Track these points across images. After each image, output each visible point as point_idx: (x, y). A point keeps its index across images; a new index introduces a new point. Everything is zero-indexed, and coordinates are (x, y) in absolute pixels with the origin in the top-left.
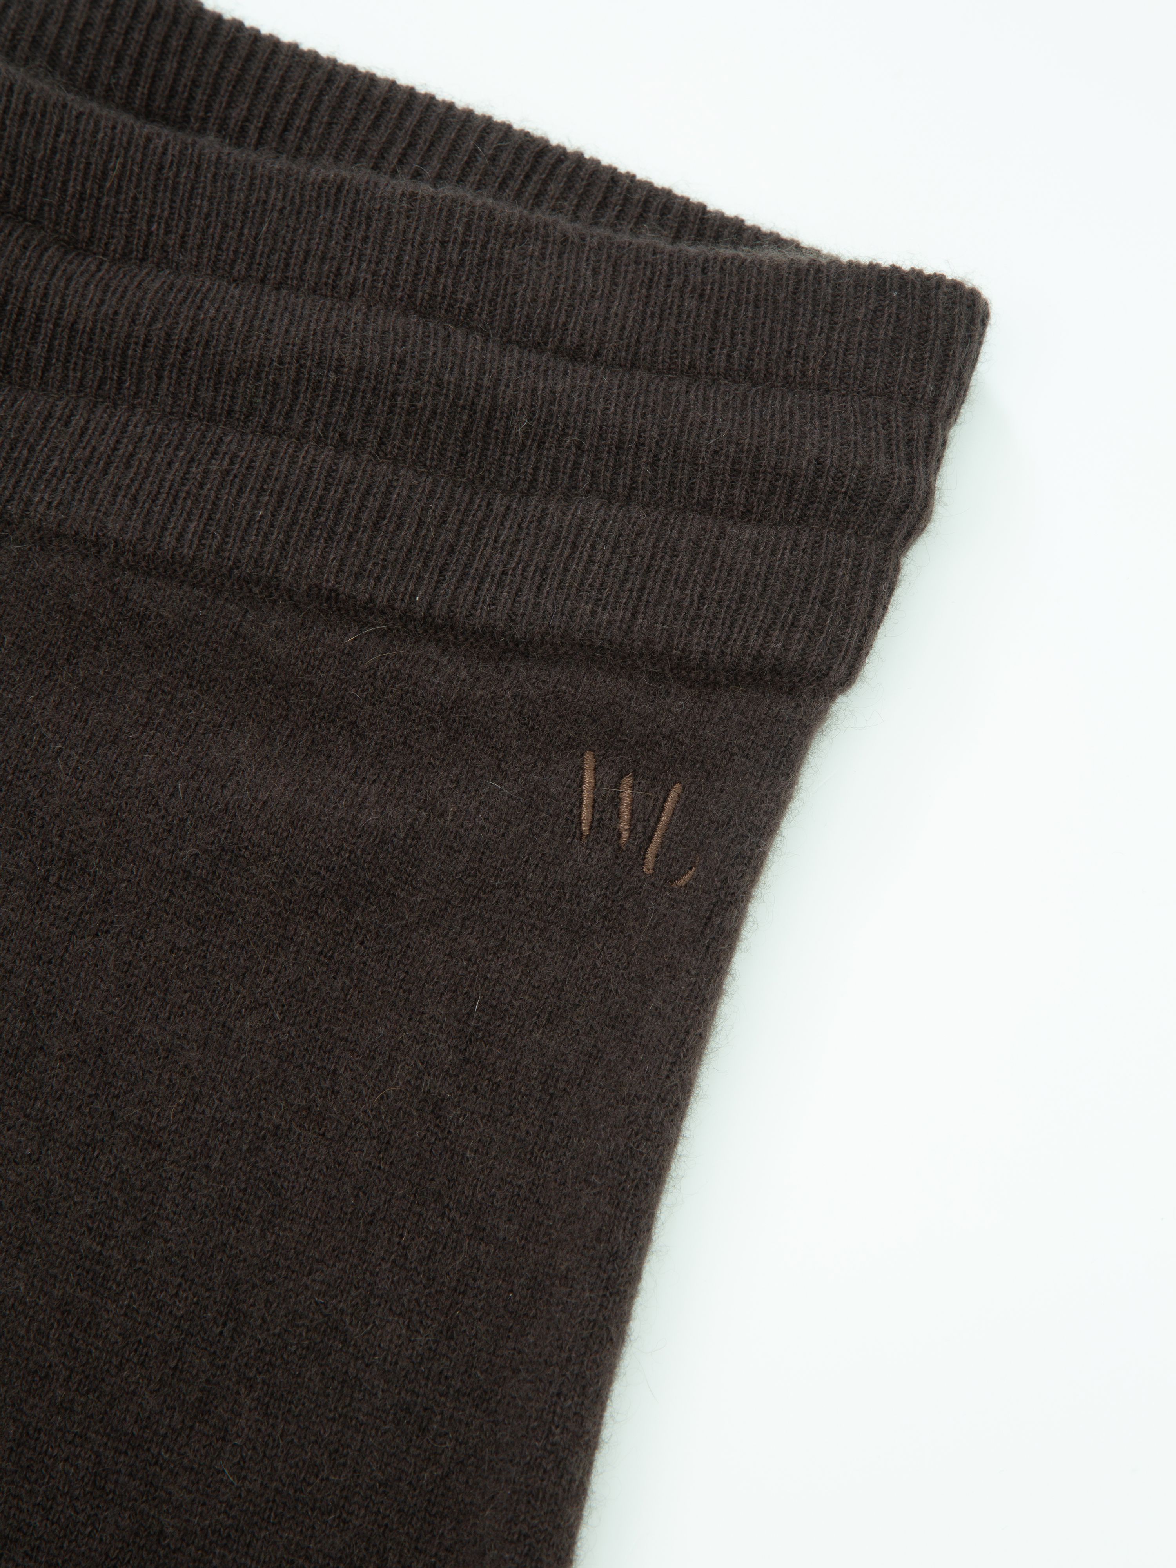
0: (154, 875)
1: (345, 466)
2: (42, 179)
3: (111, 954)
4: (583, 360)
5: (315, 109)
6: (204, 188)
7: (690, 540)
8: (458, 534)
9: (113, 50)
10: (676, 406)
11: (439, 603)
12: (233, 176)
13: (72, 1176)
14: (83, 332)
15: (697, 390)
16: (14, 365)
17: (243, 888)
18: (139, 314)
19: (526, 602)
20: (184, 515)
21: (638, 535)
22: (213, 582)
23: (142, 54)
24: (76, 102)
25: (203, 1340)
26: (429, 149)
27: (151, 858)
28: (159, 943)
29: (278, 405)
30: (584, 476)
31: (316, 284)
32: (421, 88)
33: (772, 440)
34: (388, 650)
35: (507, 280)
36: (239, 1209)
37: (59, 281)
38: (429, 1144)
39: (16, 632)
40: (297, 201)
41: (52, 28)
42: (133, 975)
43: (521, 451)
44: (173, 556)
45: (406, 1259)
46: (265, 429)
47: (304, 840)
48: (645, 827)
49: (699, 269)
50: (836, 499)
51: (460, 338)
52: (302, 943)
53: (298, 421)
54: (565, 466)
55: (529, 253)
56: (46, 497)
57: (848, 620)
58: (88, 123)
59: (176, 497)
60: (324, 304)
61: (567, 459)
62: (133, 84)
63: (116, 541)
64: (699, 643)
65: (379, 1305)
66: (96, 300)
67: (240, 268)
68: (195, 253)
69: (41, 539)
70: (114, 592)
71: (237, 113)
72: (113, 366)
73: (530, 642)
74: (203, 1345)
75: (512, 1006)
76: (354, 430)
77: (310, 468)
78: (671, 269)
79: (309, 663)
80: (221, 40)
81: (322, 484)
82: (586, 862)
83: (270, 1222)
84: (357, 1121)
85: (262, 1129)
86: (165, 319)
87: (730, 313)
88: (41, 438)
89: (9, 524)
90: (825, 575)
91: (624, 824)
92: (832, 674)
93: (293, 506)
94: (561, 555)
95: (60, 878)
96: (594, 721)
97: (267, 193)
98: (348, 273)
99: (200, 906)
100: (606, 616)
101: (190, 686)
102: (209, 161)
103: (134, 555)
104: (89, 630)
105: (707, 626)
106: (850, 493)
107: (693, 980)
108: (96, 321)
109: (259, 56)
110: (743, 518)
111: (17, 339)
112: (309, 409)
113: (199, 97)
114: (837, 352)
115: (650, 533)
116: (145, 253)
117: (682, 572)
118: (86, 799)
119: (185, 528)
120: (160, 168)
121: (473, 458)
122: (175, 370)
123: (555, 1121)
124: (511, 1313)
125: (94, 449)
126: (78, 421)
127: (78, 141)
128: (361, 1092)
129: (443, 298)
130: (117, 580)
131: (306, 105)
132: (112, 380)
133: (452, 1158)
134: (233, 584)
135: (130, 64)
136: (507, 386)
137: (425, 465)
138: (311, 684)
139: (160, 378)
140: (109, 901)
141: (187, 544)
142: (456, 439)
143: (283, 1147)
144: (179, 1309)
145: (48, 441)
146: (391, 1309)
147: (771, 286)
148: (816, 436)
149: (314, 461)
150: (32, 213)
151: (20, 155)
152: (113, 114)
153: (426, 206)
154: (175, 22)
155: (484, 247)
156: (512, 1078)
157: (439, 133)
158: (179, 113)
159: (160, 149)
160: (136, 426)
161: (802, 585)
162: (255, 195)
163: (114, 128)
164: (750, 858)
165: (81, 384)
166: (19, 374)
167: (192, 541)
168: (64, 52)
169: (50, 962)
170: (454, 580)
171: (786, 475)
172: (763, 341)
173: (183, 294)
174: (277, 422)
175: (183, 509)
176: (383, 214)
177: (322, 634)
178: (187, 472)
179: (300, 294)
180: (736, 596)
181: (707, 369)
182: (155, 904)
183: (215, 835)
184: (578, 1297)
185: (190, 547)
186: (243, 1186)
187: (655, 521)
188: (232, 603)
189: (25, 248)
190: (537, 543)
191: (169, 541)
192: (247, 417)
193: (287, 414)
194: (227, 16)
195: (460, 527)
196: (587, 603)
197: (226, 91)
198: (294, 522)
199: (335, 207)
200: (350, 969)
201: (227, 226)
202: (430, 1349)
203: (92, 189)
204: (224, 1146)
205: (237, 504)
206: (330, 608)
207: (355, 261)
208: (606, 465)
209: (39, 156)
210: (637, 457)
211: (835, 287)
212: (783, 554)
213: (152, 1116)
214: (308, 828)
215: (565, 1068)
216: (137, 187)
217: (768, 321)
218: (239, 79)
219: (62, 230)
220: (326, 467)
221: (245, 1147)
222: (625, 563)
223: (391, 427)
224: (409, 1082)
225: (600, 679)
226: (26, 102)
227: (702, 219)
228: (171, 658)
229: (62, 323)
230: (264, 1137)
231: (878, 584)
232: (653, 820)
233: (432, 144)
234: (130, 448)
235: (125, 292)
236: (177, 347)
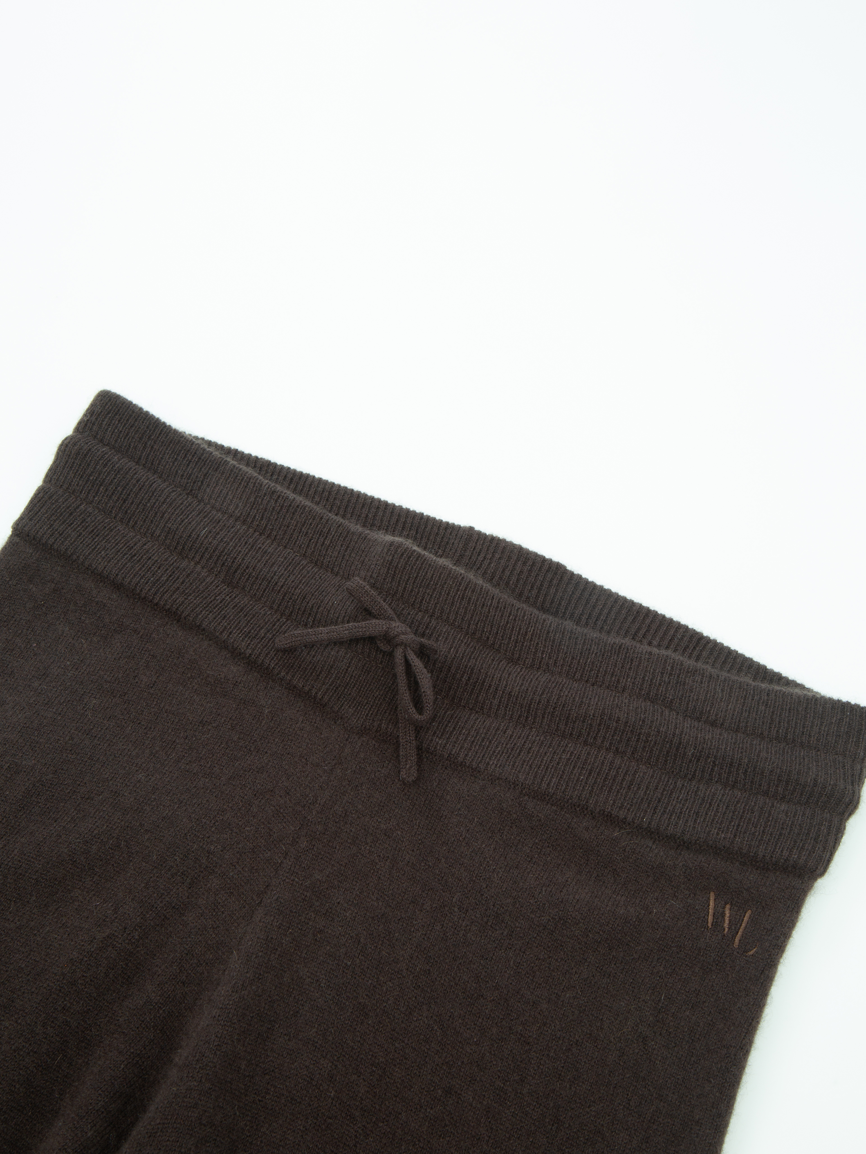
0: (531, 926)
1: (618, 761)
2: (502, 633)
3: (512, 958)
4: (716, 726)
5: (609, 613)
6: (565, 642)
7: (759, 807)
8: (662, 794)
9: (530, 583)
10: (755, 750)
11: (653, 823)
12: (577, 638)
13: (493, 1053)
14: (514, 696)
15: (764, 744)
16: (485, 707)
17: (567, 936)
18: (537, 691)
19: (690, 826)
20: (551, 775)
21: (738, 802)
22: (560, 804)
23: (542, 585)
24: (517, 604)
25: (544, 1131)
26: (655, 633)
27: (530, 919)
28: (532, 956)
29: (591, 733)
30: (715, 775)
31: (609, 685)
32: (652, 608)
33: (795, 769)
34: (631, 840)
35: (687, 690)
36: (560, 1075)
37: (506, 675)
38: (640, 1055)
39: (479, 817)
40: (603, 651)
41: (507, 573)
42: (520, 968)
43: (690, 762)
44: (545, 792)
45: (630, 1105)
46: (586, 743)
47: (594, 918)
48: (735, 928)
49: (766, 694)
50: (821, 796)
51: (667, 713)
52: (590, 962)
53: (599, 741)
54: (707, 770)
55: (696, 680)
56: (495, 763)
57: (825, 848)
58: (521, 612)
59: (547, 768)
60: (612, 693)
61: (709, 768)
62: (537, 597)
63: (522, 783)
64: (761, 852)
65: (618, 1124)
66: (520, 683)
67: (578, 676)
68: (560, 667)
69: (492, 779)
70: (520, 805)
71: (578, 612)
72: (525, 711)
73: (690, 843)
74: (544, 1133)
75: (677, 999)
76: (622, 747)
77: (603, 761)
78: (754, 692)
79: (598, 842)
80: (573, 582)
81: (608, 768)
82: (710, 940)
83: (573, 1082)
84: (611, 1042)
85: (571, 1041)
86: (547, 694)
87: (779, 713)
88: (494, 738)
89: (479, 772)
90: (816, 828)
91: (726, 925)
92: (817, 870)
93: (595, 776)
94: (705, 808)
95: (492, 923)
96: (715, 879)
97: (590, 646)
98: (622, 682)
99: (549, 942)
100: (723, 835)
101: (548, 846)
102: (568, 631)
103: (529, 790)
104: (509, 819)
105: (765, 844)
106: (828, 795)
107: (755, 997)
108: (519, 692)
110: (781, 800)
111: (487, 696)
112: (604, 737)
113: (563, 604)
114: (823, 735)
115: (742, 803)
116: (540, 666)
117: (756, 820)
118: (505, 891)
119: (551, 781)
120: (548, 632)
121: (670, 763)
122: (550, 715)
123: (694, 1051)
124: (673, 1134)
125: (515, 744)
126: (509, 732)
127: (517, 619)
128: (613, 1030)
129: (661, 696)
130: (521, 799)
131: (606, 611)
132: (524, 716)
133: (650, 1063)
134: (568, 806)
135: (537, 589)
136: (686, 735)
137: (650, 764)
138: (598, 851)
139: (543, 717)
140: (512, 935)
141: (551, 787)
142: (664, 755)
143: (579, 1050)
144: (534, 1116)
145: (497, 739)
146: (622, 1127)
147: (796, 704)
148: (814, 770)
149: (605, 758)
150: (496, 647)
151: (495, 623)
152: (531, 609)
153: (656, 657)
154: (556, 574)
155: (678, 676)
156: (676, 1031)
157: (660, 626)
158: (555, 610)
159: (549, 625)
160: (532, 736)
161: (806, 832)
162: (586, 647)
163: (531, 615)
164: (781, 946)
165: (511, 717)
166: (487, 711)
167: (553, 787)
168: (511, 582)
169: (487, 959)
170: (660, 814)
171: (801, 784)
172: (792, 727)
173: (555, 684)
174: (590, 740)
175: (550, 773)
176: (638, 659)
177: (604, 830)
178: (553, 757)
179: (602, 688)
180: (778, 833)
181: (768, 735)
182: (531, 938)
183: (557, 912)
184: (703, 1132)
185: (552, 789)
186: (562, 1065)
187: (745, 797)
188: (567, 813)
189: (493, 660)
190: (695, 801)
191: (544, 786)
192: (578, 737)
193: (595, 737)
194: (575, 572)
195: (663, 792)
196: (715, 829)
197: (574, 602)
198: (595, 783)
199: (618, 655)
200: (610, 975)
201: (574, 658)
202: (639, 1146)
203: (521, 639)
204: (555, 1047)
205: (572, 773)
206: (608, 820)
207: (626, 677)
208: (725, 772)
209: (502, 624)
210: (738, 769)
211: (823, 708)
212: (798, 817)
213: (526, 1030)
214: (596, 913)
215: (699, 1028)
216: (539, 639)
217: (794, 719)
218: (579, 598)
219: (508, 654)
220: (610, 761)
221: (564, 1048)
222: (731, 814)
223: (637, 747)
224: (633, 1027)
225: (719, 862)
226: (498, 603)
227: (765, 672)
228: (541, 834)
229: (506, 692)
230: (572, 1044)
231: (837, 834)
232: (739, 925)
233: (656, 631)
234: (530, 745)
235: (531, 681)
236: (552, 706)
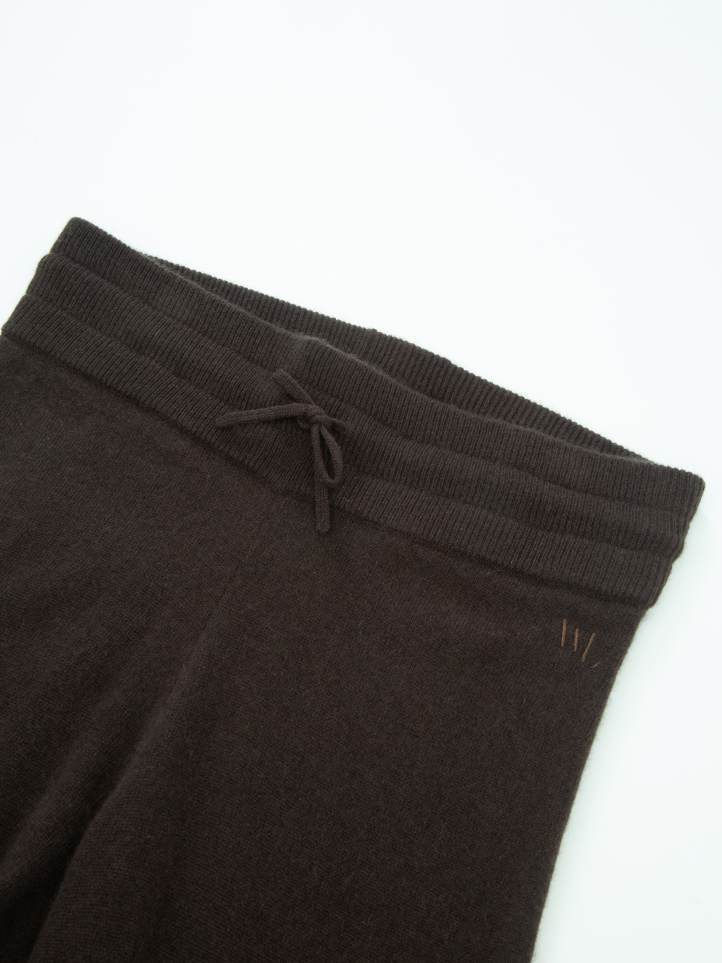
0: (420, 646)
1: (491, 516)
2: (398, 414)
3: (405, 671)
4: (570, 488)
5: (485, 398)
6: (449, 421)
7: (603, 552)
8: (526, 542)
9: (422, 374)
10: (601, 507)
11: (518, 565)
12: (459, 418)
13: (389, 744)
14: (408, 465)
15: (608, 502)
16: (385, 473)
17: (449, 653)
18: (426, 460)
19: (548, 567)
20: (437, 527)
21: (586, 548)
22: (444, 550)
23: (431, 376)
24: (411, 391)
25: (429, 803)
26: (522, 415)
27: (419, 640)
28: (421, 669)
29: (470, 494)
30: (568, 527)
31: (484, 456)
32: (520, 395)
33: (633, 521)
34: (500, 578)
35: (547, 460)
36: (442, 761)
37: (401, 448)
38: (506, 746)
39: (379, 560)
40: (480, 428)
41: (403, 366)
42: (411, 679)
43: (548, 517)
44: (432, 541)
45: (497, 784)
46: (465, 502)
47: (470, 639)
48: (583, 646)
49: (610, 463)
50: (653, 543)
51: (531, 478)
52: (467, 674)
53: (476, 500)
54: (562, 523)
55: (554, 452)
56: (392, 518)
57: (655, 584)
58: (414, 398)
59: (434, 521)
60: (486, 462)
61: (563, 521)
62: (427, 386)
63: (414, 534)
64: (605, 587)
65: (487, 798)
66: (413, 455)
67: (459, 448)
68: (445, 442)
69: (389, 531)
70: (412, 551)
71: (460, 398)
72: (416, 476)
73: (548, 580)
74: (429, 805)
75: (536, 702)
76: (494, 505)
77: (479, 516)
78: (601, 461)
79: (474, 580)
80: (456, 374)
81: (482, 522)
82: (562, 656)
83: (453, 766)
84: (482, 735)
85: (451, 735)
86: (434, 463)
87: (620, 478)
88: (392, 498)
89: (380, 525)
90: (648, 568)
91: (575, 645)
92: (649, 601)
93: (472, 528)
94: (560, 552)
95: (390, 644)
96: (567, 609)
97: (470, 425)
98: (495, 453)
99: (435, 658)
100: (574, 574)
101: (435, 583)
102: (452, 413)
103: (420, 539)
104: (403, 562)
105: (607, 581)
106: (658, 542)
107: (598, 700)
108: (412, 462)
109: (468, 380)
110: (620, 546)
111: (386, 465)
112: (480, 497)
113: (448, 391)
114: (655, 494)
115: (590, 548)
116: (429, 441)
117: (600, 562)
118: (400, 619)
119: (437, 532)
120: (436, 414)
121: (532, 518)
122: (437, 479)
123: (549, 742)
124: (531, 806)
125: (409, 503)
126: (404, 493)
127: (411, 403)
128: (484, 726)
129: (526, 464)
130: (413, 547)
131: (482, 397)
132: (416, 481)
133: (513, 751)
134: (451, 552)
135: (427, 379)
136: (545, 495)
137: (516, 518)
138: (474, 587)
139: (431, 482)
140: (405, 653)
141: (437, 537)
142: (527, 511)
143: (458, 741)
144: (422, 792)
145: (394, 499)
146: (491, 800)
147: (634, 471)
148: (648, 522)
149: (480, 513)
150: (394, 425)
151: (392, 406)
152: (422, 395)
153: (522, 433)
154: (442, 367)
155: (540, 449)
156: (535, 726)
157: (525, 409)
158: (441, 396)
159: (436, 408)
160: (422, 497)
161: (640, 571)
162: (466, 425)
163: (422, 400)
164: (619, 661)
165: (406, 482)
166: (386, 476)
167: (439, 536)
168: (406, 374)
169: (385, 671)
170: (524, 557)
171: (637, 534)
172: (630, 488)
173: (441, 455)
174: (469, 500)
175: (436, 525)
176: (508, 435)
177: (479, 571)
178: (438, 513)
179: (478, 458)
180: (618, 572)
181: (611, 495)
182: (420, 655)
183: (441, 634)
184: (555, 803)
185: (438, 538)
186: (444, 753)
187: (592, 544)
188: (450, 558)
189: (391, 436)
190: (552, 548)
191: (431, 535)
192: (459, 497)
193: (472, 497)
194: (458, 366)
195: (527, 540)
196: (568, 569)
197: (457, 390)
198: (472, 533)
199: (492, 431)
200: (482, 684)
201: (456, 434)
202: (504, 815)
203: (414, 419)
204: (439, 739)
205: (454, 525)
206: (482, 562)
207: (498, 450)
208: (576, 524)
209: (398, 407)
210: (587, 522)
211: (656, 473)
212: (634, 560)
213: (416, 727)
214: (472, 635)
215: (553, 725)
216: (428, 419)
217: (633, 482)
218: (461, 387)
219: (403, 431)
220: (484, 516)
221: (446, 740)
222: (581, 557)
223: (506, 505)
224: (501, 724)
225: (570, 595)
226: (396, 390)
227: (610, 445)
228: (429, 574)
229: (401, 461)
230: (452, 737)
231: (665, 573)
232: (585, 644)
233: (523, 413)
234: (420, 504)
235: (422, 453)
236: (438, 472)
